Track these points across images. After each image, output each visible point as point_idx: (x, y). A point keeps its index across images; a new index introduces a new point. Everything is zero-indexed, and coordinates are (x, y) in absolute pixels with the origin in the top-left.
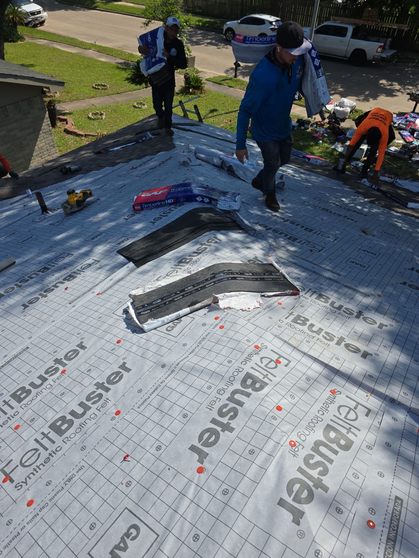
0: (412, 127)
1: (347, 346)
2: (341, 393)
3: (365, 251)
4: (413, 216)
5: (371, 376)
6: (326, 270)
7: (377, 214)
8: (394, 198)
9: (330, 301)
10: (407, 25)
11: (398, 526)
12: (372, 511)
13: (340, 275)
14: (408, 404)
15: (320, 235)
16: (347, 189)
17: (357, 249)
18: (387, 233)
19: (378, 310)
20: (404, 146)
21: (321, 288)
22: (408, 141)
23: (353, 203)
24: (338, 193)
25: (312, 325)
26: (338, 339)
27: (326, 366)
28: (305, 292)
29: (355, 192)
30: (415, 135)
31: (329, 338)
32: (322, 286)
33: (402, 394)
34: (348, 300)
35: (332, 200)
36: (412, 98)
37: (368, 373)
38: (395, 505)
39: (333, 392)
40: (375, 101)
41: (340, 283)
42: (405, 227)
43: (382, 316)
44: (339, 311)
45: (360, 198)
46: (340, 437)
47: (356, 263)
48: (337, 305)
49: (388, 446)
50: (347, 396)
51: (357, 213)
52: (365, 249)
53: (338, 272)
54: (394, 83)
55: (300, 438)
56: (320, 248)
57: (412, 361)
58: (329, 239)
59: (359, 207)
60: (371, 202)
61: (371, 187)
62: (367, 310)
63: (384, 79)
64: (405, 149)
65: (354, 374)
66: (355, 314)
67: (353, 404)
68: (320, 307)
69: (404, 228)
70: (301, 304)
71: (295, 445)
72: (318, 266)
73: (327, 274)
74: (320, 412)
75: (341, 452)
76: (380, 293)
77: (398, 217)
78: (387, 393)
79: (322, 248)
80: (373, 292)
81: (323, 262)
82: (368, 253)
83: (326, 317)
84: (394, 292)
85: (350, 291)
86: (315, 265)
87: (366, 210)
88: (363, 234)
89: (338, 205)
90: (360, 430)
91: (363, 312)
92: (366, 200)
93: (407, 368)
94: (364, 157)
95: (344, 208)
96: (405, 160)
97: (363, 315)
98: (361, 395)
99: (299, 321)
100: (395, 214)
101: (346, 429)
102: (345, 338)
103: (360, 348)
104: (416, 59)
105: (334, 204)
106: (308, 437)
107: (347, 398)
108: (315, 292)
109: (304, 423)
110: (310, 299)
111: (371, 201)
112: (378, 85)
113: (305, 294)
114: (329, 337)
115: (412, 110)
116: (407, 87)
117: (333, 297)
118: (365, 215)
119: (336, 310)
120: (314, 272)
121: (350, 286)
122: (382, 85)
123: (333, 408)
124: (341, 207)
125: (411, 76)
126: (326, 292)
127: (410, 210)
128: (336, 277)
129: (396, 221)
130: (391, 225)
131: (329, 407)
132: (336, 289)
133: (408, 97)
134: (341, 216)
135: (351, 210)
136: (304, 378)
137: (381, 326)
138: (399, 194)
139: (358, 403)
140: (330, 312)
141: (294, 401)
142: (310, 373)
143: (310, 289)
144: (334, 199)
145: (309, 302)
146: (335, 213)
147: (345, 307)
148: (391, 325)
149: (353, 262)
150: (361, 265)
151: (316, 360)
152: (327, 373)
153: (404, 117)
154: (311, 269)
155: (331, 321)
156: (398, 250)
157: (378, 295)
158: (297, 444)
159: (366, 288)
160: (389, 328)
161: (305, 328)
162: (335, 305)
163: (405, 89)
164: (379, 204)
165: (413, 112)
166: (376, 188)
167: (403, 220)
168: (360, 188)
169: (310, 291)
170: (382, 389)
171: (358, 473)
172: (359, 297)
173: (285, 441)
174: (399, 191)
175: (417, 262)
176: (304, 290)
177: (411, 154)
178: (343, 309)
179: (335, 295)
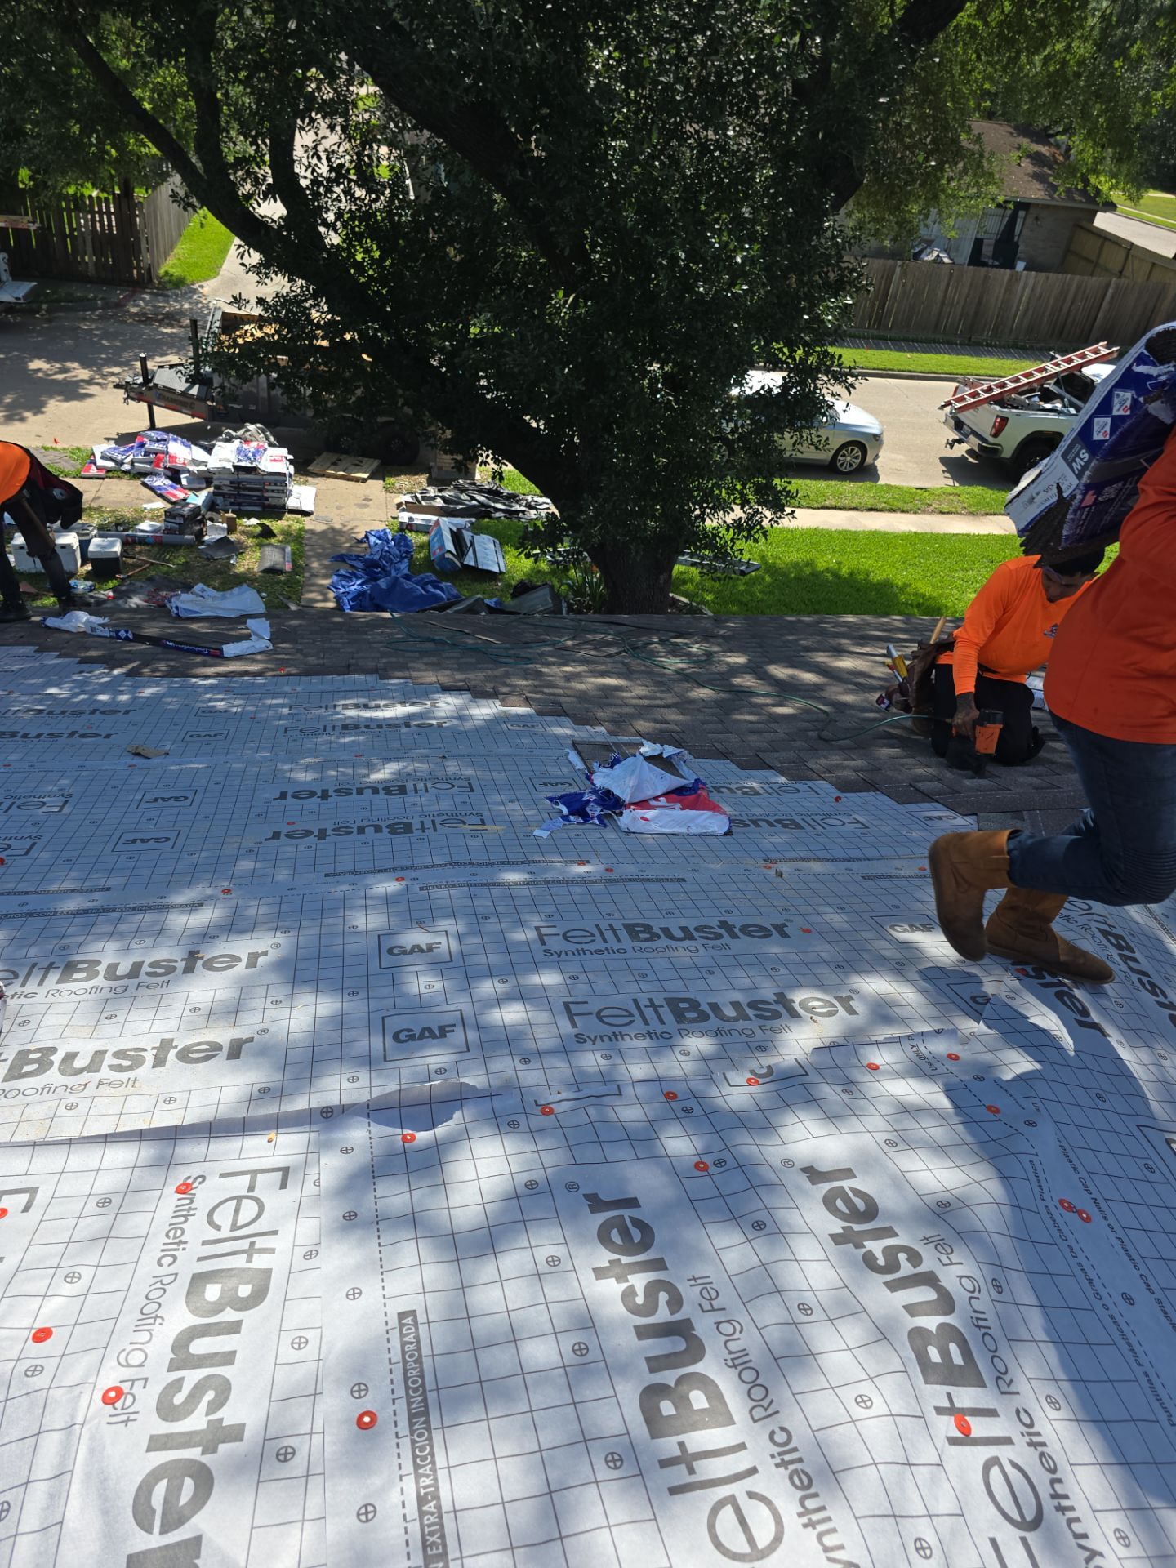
0: (168, 465)
1: (184, 1055)
2: (204, 1177)
3: (156, 800)
4: (246, 673)
5: (265, 1092)
6: (65, 892)
7: (156, 699)
8: (186, 647)
9: (102, 969)
10: (30, 218)
11: (422, 1376)
12: (359, 1390)
13: (109, 889)
14: (363, 1096)
15: (15, 806)
16: (52, 660)
17: (134, 805)
18: (199, 736)
19: (235, 926)
20: (169, 514)
21: (64, 947)
22: (174, 500)
23: (83, 692)
24: (31, 677)
25: (70, 1057)
26: (155, 1052)
27: (140, 1136)
28: (20, 980)
29: (79, 663)
30: (184, 482)
31: (129, 1063)
32: (65, 941)
33: (346, 1085)
34: (149, 942)
35: (20, 703)
36: (132, 394)
37: (256, 1088)
38: (402, 1335)
39: (184, 1189)
40: (40, 417)
41: (114, 910)
42: (237, 705)
43: (248, 936)
44: (135, 981)
45: (97, 672)
46: (231, 1283)
47: (143, 841)
48: (124, 968)
49: (351, 1219)
50: (222, 1175)
51: (103, 713)
52: (156, 795)
53: (102, 883)
54: (69, 365)
55: (129, 1366)
56: (27, 843)
57: (346, 997)
58: (44, 809)
59: (103, 697)
60: (131, 674)
61: (119, 637)
62: (207, 940)
63: (39, 358)
64: (178, 521)
65: (224, 1112)
66: (181, 965)
67: (241, 1184)
68: (78, 998)
69: (234, 710)
70: (18, 1020)
71: (119, 1392)
72: (36, 893)
73: (71, 905)
74: (163, 1261)
75: (248, 1317)
76: (226, 884)
77: (212, 687)
78: (313, 1105)
79: (32, 841)
80: (209, 891)
81: (48, 877)
82: (165, 803)
83: (105, 1014)
84: (258, 865)
85: (149, 917)
86: (27, 893)
87: (124, 698)
88: (137, 761)
89: (41, 711)
90: (275, 1233)
91: (198, 952)
92: (115, 672)
93: (340, 1021)
94: (82, 565)
95: (63, 712)
96: (190, 546)
97: (202, 958)
98: (257, 1150)
99: (26, 1069)
100: (201, 682)
101: (243, 1252)
102: (172, 1040)
103: (219, 1041)
104: (95, 298)
105: (29, 710)
106: (149, 1348)
107: (223, 1180)
108: (51, 966)
109: (129, 1319)
110: (42, 991)
111: (130, 670)
112: (30, 378)
113: (23, 985)
114: (130, 1059)
115: (148, 423)
116: (106, 370)
117: (107, 953)
118: (127, 712)
119: (125, 982)
120: (30, 915)
121: (144, 902)
122: (40, 375)
123: (196, 1229)
124: (51, 713)
125: (105, 343)
126: (82, 949)
127: (234, 662)
128: (99, 899)
129: (210, 700)
130: (200, 713)
131: (183, 1232)
132: (109, 929)
133: (121, 393)
134: (59, 735)
135: (82, 712)
136: (91, 1205)
137: (253, 960)
138: (193, 631)
139: (254, 1173)
140: (112, 995)
141: (78, 1287)
142: (106, 1183)
143: (34, 965)
144: (23, 698)
145: (44, 1000)
146: (39, 736)
147: (148, 961)
148: (276, 946)
149: (134, 841)
150: (157, 840)
151: (107, 1139)
152: (152, 1151)
153: (135, 445)
154: (18, 910)
155: (120, 1018)
156: (236, 766)
157: (224, 892)
158: (125, 1387)
159: (187, 891)
160: (273, 955)
161: (53, 1076)
162: (120, 971)
163: (103, 376)
164: (153, 671)
165: (153, 427)
166: (130, 636)
167: (227, 692)
168: (88, 649)
169: (35, 970)
170: (300, 1104)
171: (301, 1333)
172: (178, 921)
173: (91, 1403)
174: (194, 626)
175: (288, 775)
176: (16, 976)
177: (197, 528)
178: (145, 968)
179: (112, 946)
